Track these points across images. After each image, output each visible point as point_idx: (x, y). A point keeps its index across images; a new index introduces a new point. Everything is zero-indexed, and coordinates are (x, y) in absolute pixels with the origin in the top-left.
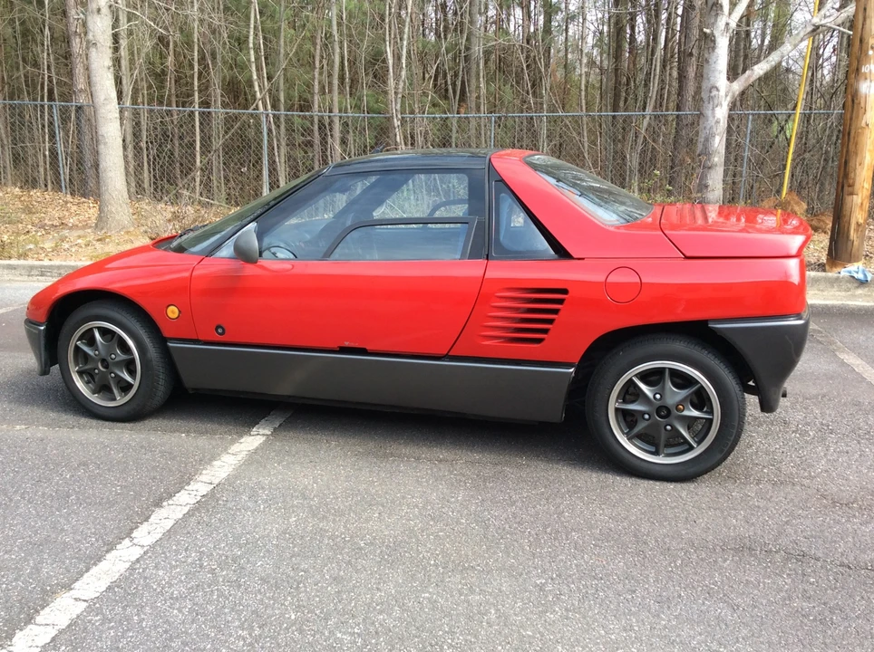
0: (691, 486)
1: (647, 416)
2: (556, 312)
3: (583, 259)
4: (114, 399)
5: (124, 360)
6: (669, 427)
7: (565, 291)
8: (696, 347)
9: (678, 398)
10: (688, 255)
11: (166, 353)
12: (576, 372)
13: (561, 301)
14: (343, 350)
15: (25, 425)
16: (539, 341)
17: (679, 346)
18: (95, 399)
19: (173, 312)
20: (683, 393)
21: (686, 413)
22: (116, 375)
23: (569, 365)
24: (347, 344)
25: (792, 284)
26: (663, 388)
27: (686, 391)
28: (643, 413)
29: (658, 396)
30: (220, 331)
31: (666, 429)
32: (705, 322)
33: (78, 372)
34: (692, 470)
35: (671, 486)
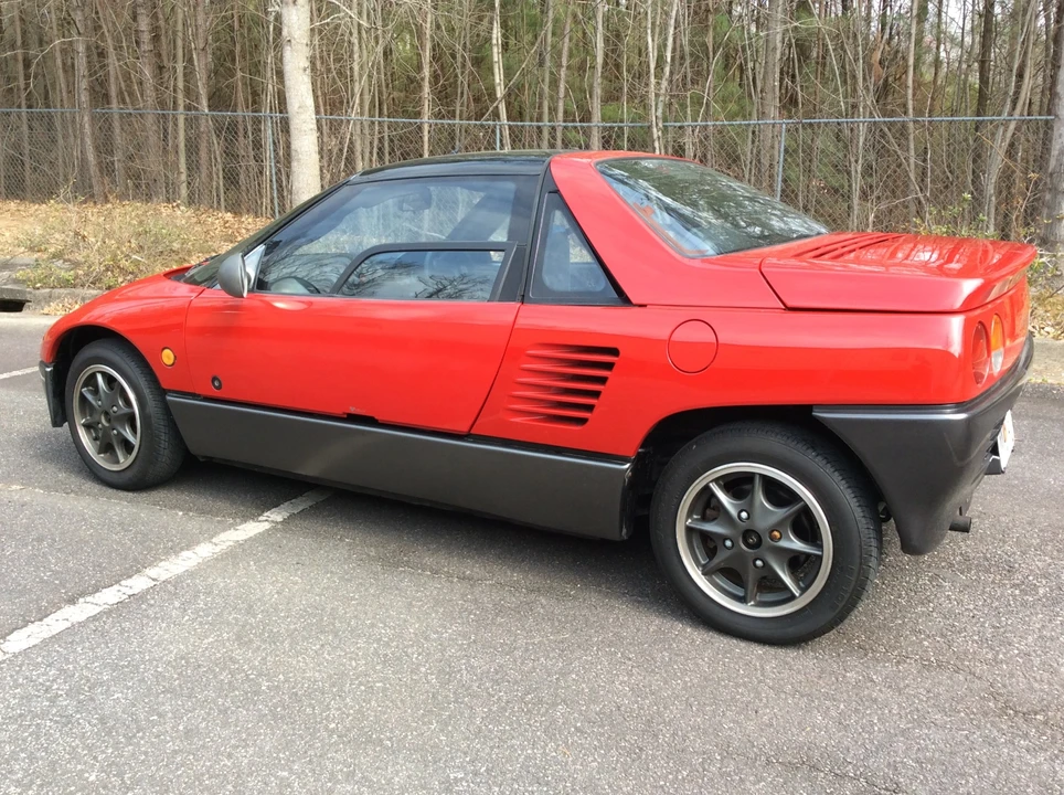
0: (790, 655)
1: (728, 543)
2: (603, 380)
3: (645, 306)
4: (117, 462)
5: (125, 415)
6: (759, 563)
7: (614, 352)
8: (800, 446)
9: (772, 520)
10: (790, 303)
11: (166, 408)
12: (634, 470)
13: (609, 366)
14: (352, 418)
15: (22, 484)
16: (583, 421)
17: (775, 442)
18: (100, 460)
19: (168, 357)
20: (781, 513)
21: (784, 544)
22: (119, 433)
23: (624, 460)
24: (353, 410)
25: (952, 355)
26: (751, 504)
27: (785, 510)
28: (725, 538)
29: (744, 515)
30: (216, 384)
31: (755, 565)
32: (808, 408)
33: (84, 425)
34: (791, 631)
35: (759, 650)
